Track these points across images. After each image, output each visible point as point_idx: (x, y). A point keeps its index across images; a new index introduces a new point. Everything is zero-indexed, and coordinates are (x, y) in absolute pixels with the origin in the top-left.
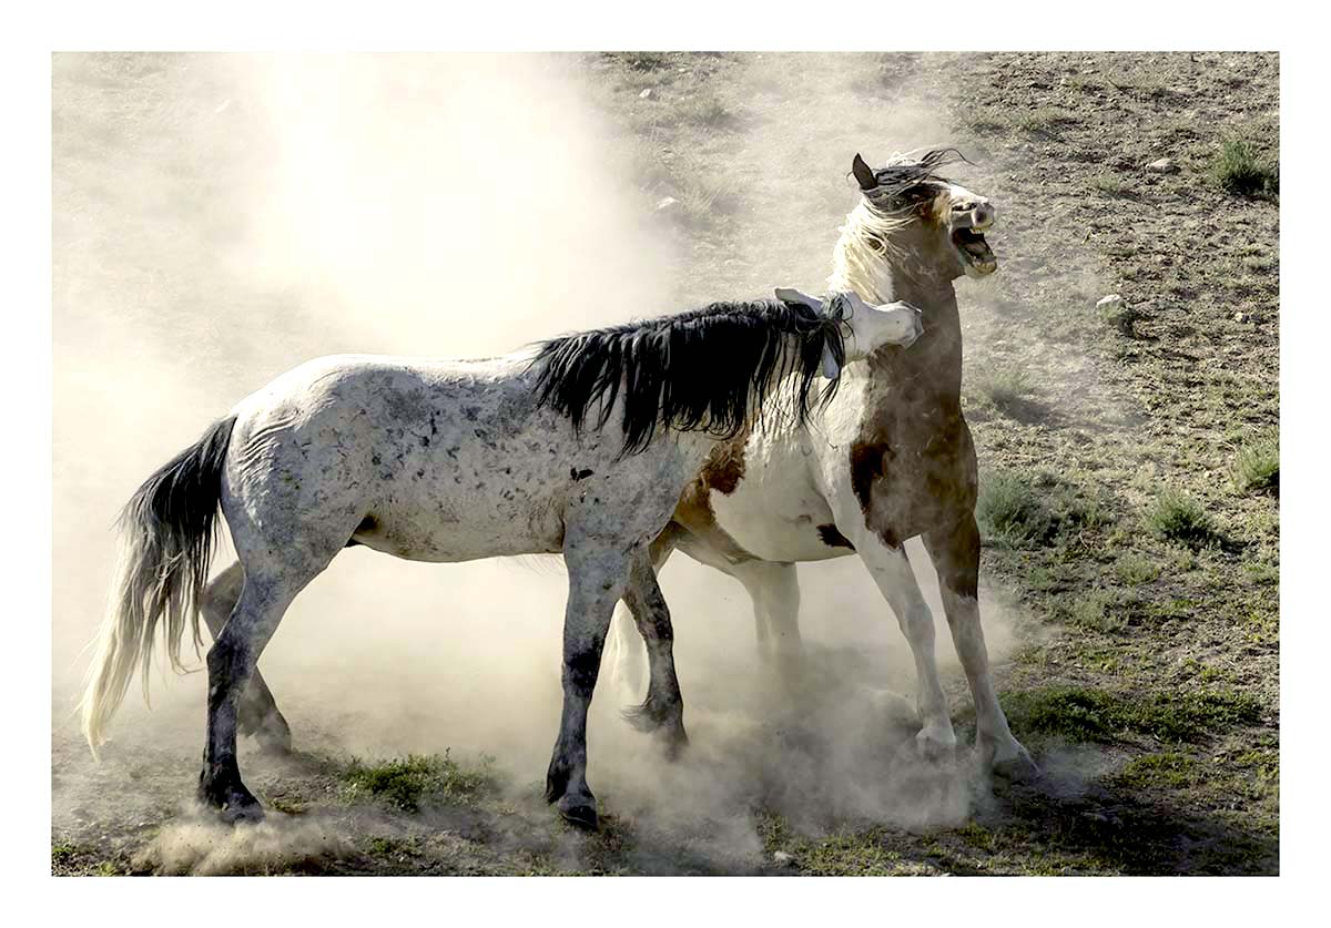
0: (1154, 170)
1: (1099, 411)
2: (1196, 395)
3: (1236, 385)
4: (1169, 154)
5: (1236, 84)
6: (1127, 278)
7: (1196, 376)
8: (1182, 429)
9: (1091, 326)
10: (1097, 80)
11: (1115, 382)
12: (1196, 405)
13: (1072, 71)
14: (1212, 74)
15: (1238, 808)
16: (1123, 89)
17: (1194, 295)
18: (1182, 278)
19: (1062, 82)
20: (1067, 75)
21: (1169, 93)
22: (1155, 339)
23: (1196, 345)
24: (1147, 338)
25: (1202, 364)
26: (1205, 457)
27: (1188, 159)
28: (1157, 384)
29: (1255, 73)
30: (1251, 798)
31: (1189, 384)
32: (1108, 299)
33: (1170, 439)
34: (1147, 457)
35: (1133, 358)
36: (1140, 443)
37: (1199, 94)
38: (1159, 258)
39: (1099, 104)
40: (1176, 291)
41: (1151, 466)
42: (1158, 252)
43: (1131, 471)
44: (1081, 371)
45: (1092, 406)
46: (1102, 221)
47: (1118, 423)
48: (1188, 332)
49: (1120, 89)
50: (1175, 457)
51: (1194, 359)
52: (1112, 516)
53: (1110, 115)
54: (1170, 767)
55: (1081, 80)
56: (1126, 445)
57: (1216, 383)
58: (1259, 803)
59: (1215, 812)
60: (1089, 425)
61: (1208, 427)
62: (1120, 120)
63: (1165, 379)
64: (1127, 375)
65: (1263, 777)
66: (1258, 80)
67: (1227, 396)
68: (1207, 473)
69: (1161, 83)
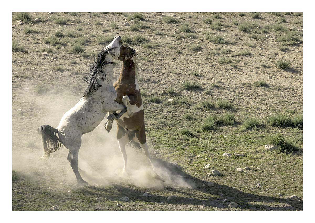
0: (27, 89)
1: (18, 127)
2: (33, 125)
3: (39, 124)
4: (29, 87)
5: (39, 76)
6: (22, 106)
7: (33, 122)
8: (31, 130)
9: (16, 114)
10: (18, 75)
11: (20, 123)
12: (33, 126)
14: (36, 74)
15: (39, 190)
16: (22, 77)
17: (33, 109)
18: (31, 106)
21: (29, 77)
22: (26, 116)
23: (33, 117)
24: (25, 116)
25: (34, 120)
26: (34, 135)
27: (32, 88)
28: (27, 123)
29: (42, 75)
30: (41, 188)
31: (32, 123)
32: (19, 110)
33: (29, 132)
34: (25, 134)
35: (23, 119)
36: (24, 132)
37: (34, 78)
38: (27, 103)
39: (18, 79)
40: (30, 108)
41: (26, 136)
42: (27, 102)
43: (23, 137)
44: (15, 121)
45: (17, 126)
46: (18, 97)
47: (21, 129)
48: (32, 115)
49: (21, 77)
50: (30, 135)
51: (33, 119)
52: (19, 144)
53: (20, 81)
54: (28, 183)
56: (22, 133)
57: (36, 123)
60: (16, 129)
61: (35, 130)
62: (21, 82)
63: (28, 122)
64: (22, 122)
65: (43, 185)
66: (43, 76)
67: (38, 125)
68: (35, 137)
69: (28, 76)
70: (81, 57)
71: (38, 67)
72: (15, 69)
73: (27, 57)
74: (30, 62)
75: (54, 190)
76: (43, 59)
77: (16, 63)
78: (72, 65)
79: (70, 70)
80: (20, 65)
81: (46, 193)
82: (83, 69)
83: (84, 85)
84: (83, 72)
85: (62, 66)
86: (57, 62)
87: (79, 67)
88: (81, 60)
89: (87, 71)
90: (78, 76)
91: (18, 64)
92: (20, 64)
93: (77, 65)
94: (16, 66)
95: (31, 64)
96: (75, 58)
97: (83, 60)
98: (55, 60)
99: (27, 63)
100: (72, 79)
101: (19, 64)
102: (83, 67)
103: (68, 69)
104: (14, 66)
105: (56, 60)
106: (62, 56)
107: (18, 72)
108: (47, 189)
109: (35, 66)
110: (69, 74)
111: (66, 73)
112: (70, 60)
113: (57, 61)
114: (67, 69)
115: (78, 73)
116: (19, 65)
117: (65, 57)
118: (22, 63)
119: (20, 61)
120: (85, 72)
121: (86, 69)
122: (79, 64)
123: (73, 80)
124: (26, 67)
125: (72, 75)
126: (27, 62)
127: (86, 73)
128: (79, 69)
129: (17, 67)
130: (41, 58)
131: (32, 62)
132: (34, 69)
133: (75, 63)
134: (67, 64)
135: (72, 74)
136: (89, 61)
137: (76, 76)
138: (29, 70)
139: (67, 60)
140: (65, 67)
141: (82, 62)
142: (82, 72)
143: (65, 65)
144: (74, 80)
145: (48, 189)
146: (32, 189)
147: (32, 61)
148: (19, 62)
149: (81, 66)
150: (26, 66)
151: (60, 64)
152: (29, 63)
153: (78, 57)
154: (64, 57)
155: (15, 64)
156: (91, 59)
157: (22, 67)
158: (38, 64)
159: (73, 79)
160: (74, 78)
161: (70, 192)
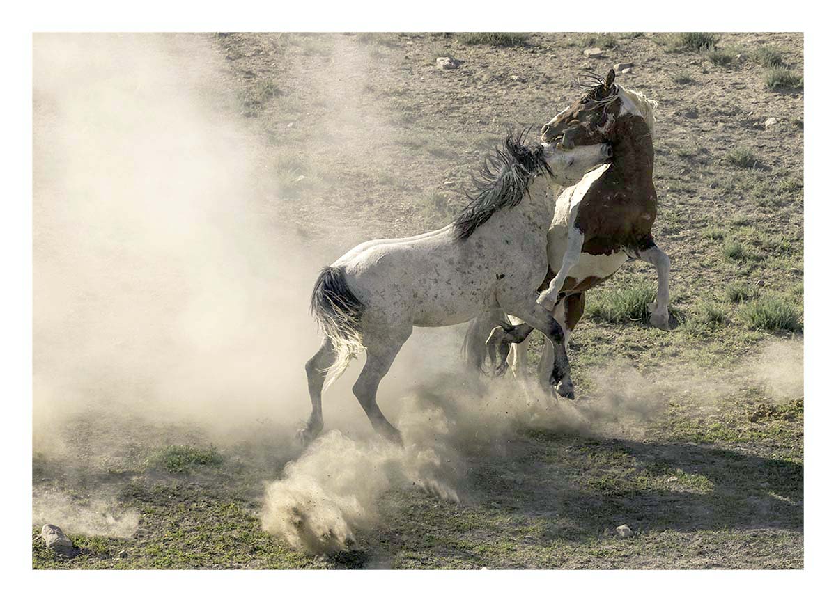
10: (511, 120)
13: (498, 115)
19: (493, 121)
20: (496, 117)
30: (584, 469)
54: (544, 454)
55: (503, 120)
58: (588, 471)
59: (567, 476)
70: (706, 63)
71: (572, 94)
72: (503, 100)
73: (540, 64)
74: (549, 79)
75: (623, 476)
76: (589, 69)
77: (504, 81)
78: (680, 89)
79: (672, 104)
80: (518, 87)
81: (600, 483)
82: (711, 99)
83: (716, 149)
84: (712, 109)
85: (647, 89)
86: (633, 78)
87: (700, 93)
88: (705, 72)
89: (723, 106)
90: (696, 120)
91: (511, 86)
92: (517, 85)
93: (694, 87)
94: (504, 92)
95: (550, 85)
96: (687, 67)
97: (713, 72)
98: (625, 71)
99: (538, 82)
100: (679, 129)
101: (514, 85)
102: (711, 93)
103: (667, 100)
104: (500, 92)
105: (630, 72)
106: (648, 60)
107: (513, 108)
108: (602, 472)
109: (564, 92)
110: (669, 115)
111: (660, 113)
112: (672, 73)
113: (630, 76)
114: (662, 100)
115: (697, 112)
116: (515, 88)
117: (654, 63)
118: (523, 82)
119: (517, 75)
120: (718, 107)
121: (722, 99)
122: (701, 85)
123: (681, 133)
124: (535, 96)
125: (678, 119)
126: (537, 78)
127: (720, 112)
128: (701, 98)
129: (507, 94)
130: (582, 66)
131: (554, 79)
132: (561, 101)
133: (686, 81)
134: (661, 85)
135: (677, 114)
136: (729, 75)
137: (692, 120)
138: (545, 105)
139: (662, 71)
140: (656, 94)
141: (708, 77)
142: (707, 110)
143: (656, 87)
144: (684, 133)
145: (606, 473)
146: (555, 471)
147: (554, 74)
148: (515, 77)
149: (707, 91)
150: (535, 91)
151: (641, 84)
152: (544, 83)
153: (695, 64)
154: (652, 63)
155: (501, 85)
156: (737, 68)
157: (524, 94)
158: (572, 87)
159: (682, 131)
160: (686, 126)
161: (673, 481)
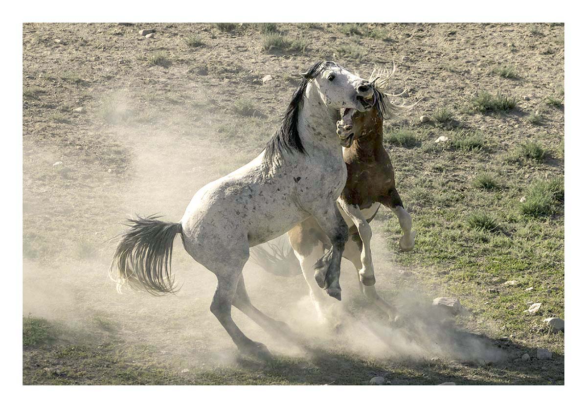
0: (76, 112)
1: (53, 208)
2: (92, 201)
3: (108, 198)
4: (82, 106)
5: (109, 78)
6: (65, 155)
7: (92, 194)
8: (86, 215)
9: (51, 174)
10: (54, 76)
11: (60, 196)
12: (92, 206)
13: (44, 72)
14: (100, 74)
15: (107, 367)
16: (64, 79)
17: (92, 162)
18: (87, 155)
19: (40, 76)
20: (42, 73)
21: (83, 81)
22: (76, 179)
23: (92, 182)
24: (73, 179)
25: (95, 190)
26: (95, 227)
27: (90, 108)
28: (77, 197)
29: (117, 74)
30: (113, 362)
31: (89, 197)
32: (57, 163)
33: (82, 219)
34: (73, 226)
35: (67, 187)
36: (70, 221)
37: (94, 82)
38: (78, 147)
39: (54, 85)
40: (85, 160)
41: (74, 230)
42: (78, 145)
43: (66, 232)
44: (46, 192)
45: (51, 206)
46: (55, 132)
47: (61, 212)
48: (90, 176)
49: (63, 79)
50: (84, 226)
51: (92, 188)
52: (58, 249)
53: (59, 90)
54: (81, 350)
55: (47, 75)
56: (64, 222)
57: (100, 197)
58: (116, 364)
59: (98, 368)
60: (49, 213)
61: (97, 215)
62: (63, 92)
63: (80, 195)
64: (65, 193)
65: (118, 354)
66: (118, 76)
67: (104, 202)
68: (96, 233)
69: (79, 77)
70: (215, 29)
71: (105, 54)
72: (48, 59)
73: (78, 30)
74: (86, 42)
75: (144, 368)
76: (118, 34)
77: (49, 44)
78: (193, 51)
79: (187, 63)
80: (60, 48)
81: (125, 374)
82: (218, 60)
83: (223, 101)
84: (219, 67)
85: (166, 51)
86: (154, 42)
87: (209, 54)
88: (214, 38)
89: (229, 65)
90: (206, 77)
91: (55, 47)
92: (59, 47)
93: (204, 50)
94: (49, 53)
95: (87, 47)
96: (199, 33)
97: (220, 38)
98: (148, 36)
99: (77, 44)
100: (193, 84)
101: (57, 47)
102: (219, 54)
103: (182, 60)
104: (45, 52)
105: (152, 37)
106: (167, 27)
107: (55, 66)
108: (127, 365)
109: (98, 52)
110: (184, 73)
111: (176, 71)
112: (186, 38)
113: (152, 40)
114: (179, 60)
115: (207, 70)
116: (58, 49)
117: (172, 30)
118: (65, 44)
119: (59, 38)
120: (224, 66)
121: (227, 60)
122: (210, 48)
123: (194, 87)
124: (75, 56)
125: (191, 75)
126: (76, 41)
127: (226, 70)
128: (210, 59)
129: (51, 54)
130: (113, 32)
131: (90, 43)
132: (96, 60)
133: (198, 45)
134: (178, 47)
135: (190, 71)
136: (234, 39)
137: (203, 77)
138: (82, 63)
139: (178, 36)
140: (174, 55)
141: (216, 41)
142: (215, 68)
143: (173, 49)
144: (197, 87)
145: (131, 366)
146: (89, 364)
147: (90, 38)
148: (58, 41)
149: (215, 53)
150: (75, 52)
151: (161, 46)
152: (82, 45)
153: (206, 30)
154: (170, 29)
155: (46, 47)
156: (240, 34)
157: (65, 54)
158: (104, 48)
159: (195, 85)
160: (197, 81)
161: (186, 373)
